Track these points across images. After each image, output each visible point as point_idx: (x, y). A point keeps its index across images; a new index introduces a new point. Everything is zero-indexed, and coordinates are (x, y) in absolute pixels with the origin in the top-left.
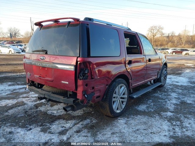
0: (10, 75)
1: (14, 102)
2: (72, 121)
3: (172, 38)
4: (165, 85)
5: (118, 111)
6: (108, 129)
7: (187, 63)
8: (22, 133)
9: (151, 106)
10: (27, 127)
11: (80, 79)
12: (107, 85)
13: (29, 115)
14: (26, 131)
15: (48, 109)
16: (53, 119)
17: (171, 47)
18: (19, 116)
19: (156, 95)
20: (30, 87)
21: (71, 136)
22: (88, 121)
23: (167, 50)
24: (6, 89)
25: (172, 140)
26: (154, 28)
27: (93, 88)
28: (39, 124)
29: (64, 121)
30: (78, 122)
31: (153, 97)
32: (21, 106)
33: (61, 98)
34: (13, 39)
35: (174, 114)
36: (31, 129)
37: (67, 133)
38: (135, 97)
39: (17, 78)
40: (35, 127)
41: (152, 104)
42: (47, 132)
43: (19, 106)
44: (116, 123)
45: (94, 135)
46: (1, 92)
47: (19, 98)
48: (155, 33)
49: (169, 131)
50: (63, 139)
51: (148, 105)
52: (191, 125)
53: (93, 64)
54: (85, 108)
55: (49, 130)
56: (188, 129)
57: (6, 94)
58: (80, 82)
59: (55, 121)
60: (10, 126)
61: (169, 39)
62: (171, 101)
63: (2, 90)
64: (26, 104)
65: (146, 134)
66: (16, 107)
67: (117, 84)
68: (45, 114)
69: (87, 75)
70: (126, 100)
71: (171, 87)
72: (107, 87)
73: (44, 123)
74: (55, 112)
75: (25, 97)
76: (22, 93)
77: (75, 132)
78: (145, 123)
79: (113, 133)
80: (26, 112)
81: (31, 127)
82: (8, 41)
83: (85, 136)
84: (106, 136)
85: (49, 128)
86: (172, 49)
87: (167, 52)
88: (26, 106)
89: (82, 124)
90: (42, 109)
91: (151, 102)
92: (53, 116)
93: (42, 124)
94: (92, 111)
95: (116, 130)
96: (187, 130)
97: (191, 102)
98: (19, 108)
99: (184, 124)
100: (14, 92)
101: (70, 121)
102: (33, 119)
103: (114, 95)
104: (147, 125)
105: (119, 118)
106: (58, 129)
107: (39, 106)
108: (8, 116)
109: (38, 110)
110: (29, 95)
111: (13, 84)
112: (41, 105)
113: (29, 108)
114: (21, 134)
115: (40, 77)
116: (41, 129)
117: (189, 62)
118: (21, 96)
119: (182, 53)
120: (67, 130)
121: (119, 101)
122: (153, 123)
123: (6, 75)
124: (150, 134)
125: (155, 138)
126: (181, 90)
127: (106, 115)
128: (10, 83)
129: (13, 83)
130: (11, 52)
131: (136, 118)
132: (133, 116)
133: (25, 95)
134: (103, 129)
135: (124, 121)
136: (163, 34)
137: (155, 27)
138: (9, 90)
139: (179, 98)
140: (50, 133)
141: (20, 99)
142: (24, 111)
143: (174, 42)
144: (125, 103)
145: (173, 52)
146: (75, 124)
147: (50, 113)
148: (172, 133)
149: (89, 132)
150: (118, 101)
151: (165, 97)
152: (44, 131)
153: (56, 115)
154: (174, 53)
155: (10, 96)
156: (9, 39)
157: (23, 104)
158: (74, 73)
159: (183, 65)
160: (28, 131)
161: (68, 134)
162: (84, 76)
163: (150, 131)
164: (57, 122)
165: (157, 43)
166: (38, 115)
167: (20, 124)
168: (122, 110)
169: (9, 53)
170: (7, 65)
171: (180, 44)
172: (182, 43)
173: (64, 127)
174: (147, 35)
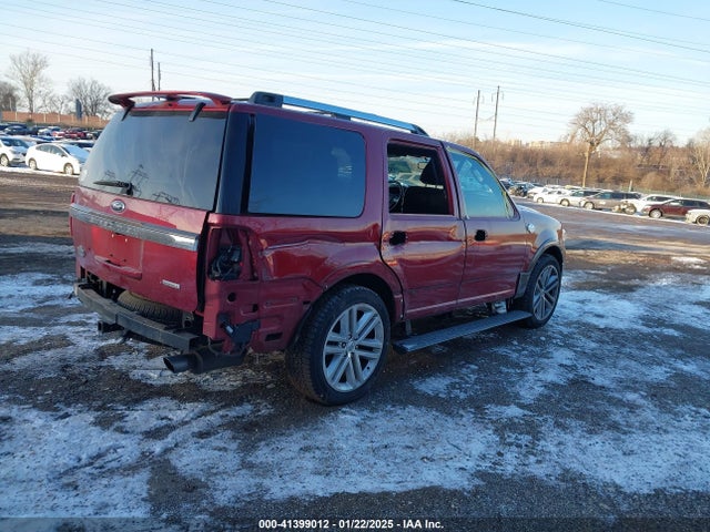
0: (47, 248)
1: (37, 334)
2: (196, 404)
3: (662, 157)
4: (550, 322)
5: (344, 388)
6: (298, 436)
7: (684, 254)
8: (39, 422)
9: (467, 382)
10: (56, 410)
11: (214, 279)
12: (305, 303)
13: (71, 378)
14: (50, 418)
15: (137, 363)
16: (143, 392)
17: (655, 188)
18: (41, 377)
19: (502, 350)
20: (83, 292)
21: (176, 445)
22: (247, 408)
23: (630, 201)
24: (24, 293)
25: (477, 482)
26: (594, 115)
27: (256, 308)
28: (94, 404)
29: (172, 404)
30: (213, 408)
31: (486, 355)
32: (57, 347)
33: (159, 331)
34: (86, 121)
35: (526, 412)
36: (67, 415)
37: (170, 436)
38: (409, 347)
39: (65, 260)
40: (80, 412)
41: (473, 377)
42: (112, 428)
43: (49, 348)
44: (327, 422)
45: (249, 447)
46: (4, 302)
47: (57, 325)
48: (597, 132)
49: (483, 457)
50: (152, 449)
51: (457, 380)
52: (562, 447)
53: (258, 236)
54: (249, 372)
55: (116, 424)
56: (547, 457)
57: (20, 308)
58: (212, 287)
59: (146, 399)
60: (8, 400)
61: (648, 161)
62: (540, 376)
63: (11, 296)
64: (73, 344)
65: (405, 461)
66: (40, 349)
67: (344, 303)
68: (123, 377)
69: (236, 267)
70: (376, 355)
71: (565, 330)
72: (306, 307)
73: (113, 401)
74: (154, 375)
75: (76, 324)
76: (69, 312)
77: (194, 435)
78: (419, 430)
79: (306, 449)
80: (67, 366)
81: (70, 410)
82: (67, 127)
83: (220, 450)
84: (283, 454)
85: (121, 418)
86: (651, 199)
87: (632, 206)
88: (70, 350)
89: (222, 417)
90: (118, 362)
91: (473, 372)
92: (146, 384)
93: (104, 404)
94: (269, 383)
95: (321, 439)
96: (539, 462)
97: (607, 383)
98: (49, 354)
99: (542, 443)
100: (47, 303)
101: (188, 405)
102: (81, 388)
103: (331, 336)
104: (422, 436)
105: (344, 409)
106: (146, 421)
107: (112, 354)
108: (7, 372)
109: (104, 364)
110: (90, 318)
111: (49, 280)
112: (116, 351)
113: (76, 357)
114: (33, 425)
115: (109, 262)
116: (96, 418)
117: (692, 250)
118: (65, 319)
119: (687, 216)
120: (172, 428)
121: (349, 355)
122: (443, 434)
123: (32, 250)
124: (420, 462)
125: (426, 472)
126: (597, 342)
127: (307, 398)
128: (39, 276)
129: (49, 276)
130: (69, 169)
131: (399, 412)
132: (394, 406)
133: (75, 318)
134: (282, 435)
135: (357, 419)
136: (630, 140)
137: (599, 112)
138: (33, 297)
139: (573, 368)
140: (121, 430)
141: (58, 327)
142: (59, 364)
143: (669, 172)
144: (372, 366)
145: (654, 208)
146: (203, 414)
147: (137, 377)
148: (485, 465)
149: (234, 438)
150: (346, 356)
151: (528, 360)
152: (102, 423)
153: (154, 383)
154: (656, 214)
155: (31, 315)
156: (73, 121)
157: (64, 341)
158: (195, 258)
159: (667, 258)
160: (56, 419)
161: (169, 439)
162: (224, 270)
163: (423, 452)
164: (150, 404)
165: (602, 171)
166: (98, 380)
167: (40, 398)
168: (359, 385)
169: (65, 172)
170: (46, 213)
171: (691, 181)
172: (699, 176)
173: (166, 418)
174: (569, 138)
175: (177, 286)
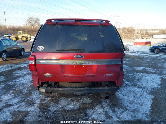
26: (32, 19)
175: (113, 75)
